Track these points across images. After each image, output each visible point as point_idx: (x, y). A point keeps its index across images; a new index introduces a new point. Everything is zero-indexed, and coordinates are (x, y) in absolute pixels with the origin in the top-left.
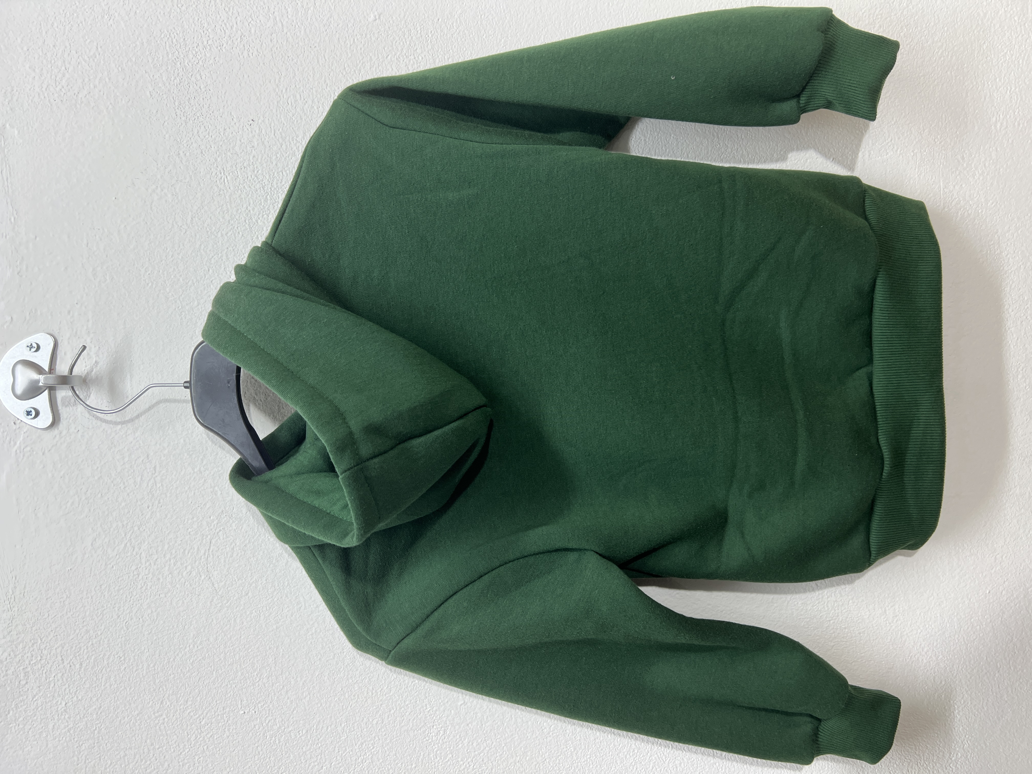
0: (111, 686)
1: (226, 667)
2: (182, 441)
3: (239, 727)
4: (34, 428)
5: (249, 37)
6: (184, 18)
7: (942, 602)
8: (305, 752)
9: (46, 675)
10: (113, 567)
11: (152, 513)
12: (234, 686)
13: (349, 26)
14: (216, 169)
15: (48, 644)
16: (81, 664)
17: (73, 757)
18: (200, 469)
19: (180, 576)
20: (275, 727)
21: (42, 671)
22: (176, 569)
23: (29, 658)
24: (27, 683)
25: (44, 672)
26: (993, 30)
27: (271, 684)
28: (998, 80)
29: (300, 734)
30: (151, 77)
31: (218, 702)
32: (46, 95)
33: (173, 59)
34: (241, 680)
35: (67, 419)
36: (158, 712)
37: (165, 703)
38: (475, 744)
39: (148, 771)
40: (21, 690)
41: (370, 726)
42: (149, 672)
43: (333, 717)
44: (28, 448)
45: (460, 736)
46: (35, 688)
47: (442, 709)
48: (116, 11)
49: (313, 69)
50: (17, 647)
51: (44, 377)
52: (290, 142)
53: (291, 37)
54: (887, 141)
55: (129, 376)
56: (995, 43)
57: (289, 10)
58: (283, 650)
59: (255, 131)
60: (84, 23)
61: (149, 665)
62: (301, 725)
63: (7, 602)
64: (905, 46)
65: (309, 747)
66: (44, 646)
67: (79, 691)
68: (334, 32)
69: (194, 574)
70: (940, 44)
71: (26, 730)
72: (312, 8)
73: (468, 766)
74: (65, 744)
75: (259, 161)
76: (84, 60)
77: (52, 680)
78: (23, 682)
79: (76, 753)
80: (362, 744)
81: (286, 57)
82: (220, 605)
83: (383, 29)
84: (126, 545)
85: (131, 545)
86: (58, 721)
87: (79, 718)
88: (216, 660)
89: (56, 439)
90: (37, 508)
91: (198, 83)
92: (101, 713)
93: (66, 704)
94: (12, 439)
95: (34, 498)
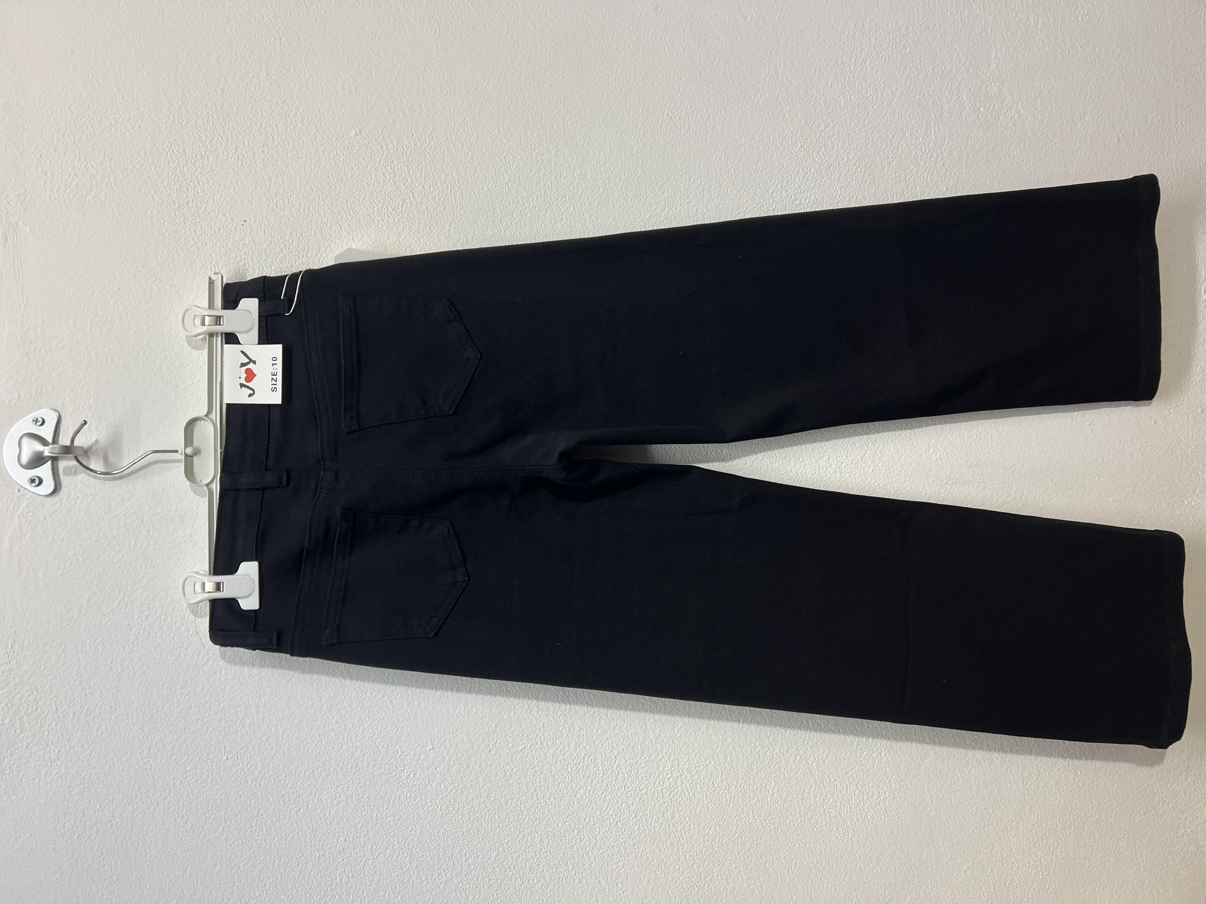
0: (102, 734)
1: (211, 715)
2: (174, 506)
3: (222, 772)
4: (37, 496)
5: (243, 149)
6: (184, 132)
8: (284, 795)
9: (41, 725)
10: (107, 623)
11: (145, 572)
12: (218, 733)
13: (333, 140)
15: (44, 695)
16: (74, 714)
17: (64, 802)
18: (190, 532)
20: (256, 772)
21: (37, 720)
23: (25, 708)
24: (22, 732)
25: (39, 721)
26: (900, 150)
27: (253, 732)
28: (905, 192)
29: (279, 778)
30: (154, 182)
31: (203, 749)
32: (56, 197)
33: (174, 167)
34: (224, 728)
35: (67, 487)
36: (146, 758)
37: (152, 750)
38: (442, 787)
39: (135, 814)
41: (345, 770)
42: (139, 720)
43: (310, 763)
44: (31, 514)
45: (429, 779)
46: (30, 736)
47: (412, 754)
48: (122, 125)
49: (300, 177)
50: (14, 698)
51: (49, 448)
52: (278, 241)
53: (280, 149)
55: (126, 448)
56: (902, 161)
57: (279, 126)
58: (265, 700)
59: (247, 231)
60: (92, 134)
61: (138, 714)
62: (280, 770)
63: (6, 656)
64: (824, 163)
65: (287, 791)
66: (40, 696)
67: (71, 739)
68: (320, 145)
69: (183, 629)
70: (854, 161)
71: (20, 777)
72: (300, 125)
73: (436, 807)
74: (57, 789)
75: (250, 256)
76: (92, 166)
77: (46, 729)
78: (19, 731)
79: (67, 798)
80: (337, 787)
81: (276, 166)
82: (207, 657)
83: (363, 143)
84: (119, 602)
85: (124, 602)
86: (51, 767)
87: (70, 764)
88: (202, 710)
89: (57, 506)
90: (37, 568)
91: (196, 188)
92: (92, 759)
93: (58, 752)
94: (16, 505)
95: (34, 559)
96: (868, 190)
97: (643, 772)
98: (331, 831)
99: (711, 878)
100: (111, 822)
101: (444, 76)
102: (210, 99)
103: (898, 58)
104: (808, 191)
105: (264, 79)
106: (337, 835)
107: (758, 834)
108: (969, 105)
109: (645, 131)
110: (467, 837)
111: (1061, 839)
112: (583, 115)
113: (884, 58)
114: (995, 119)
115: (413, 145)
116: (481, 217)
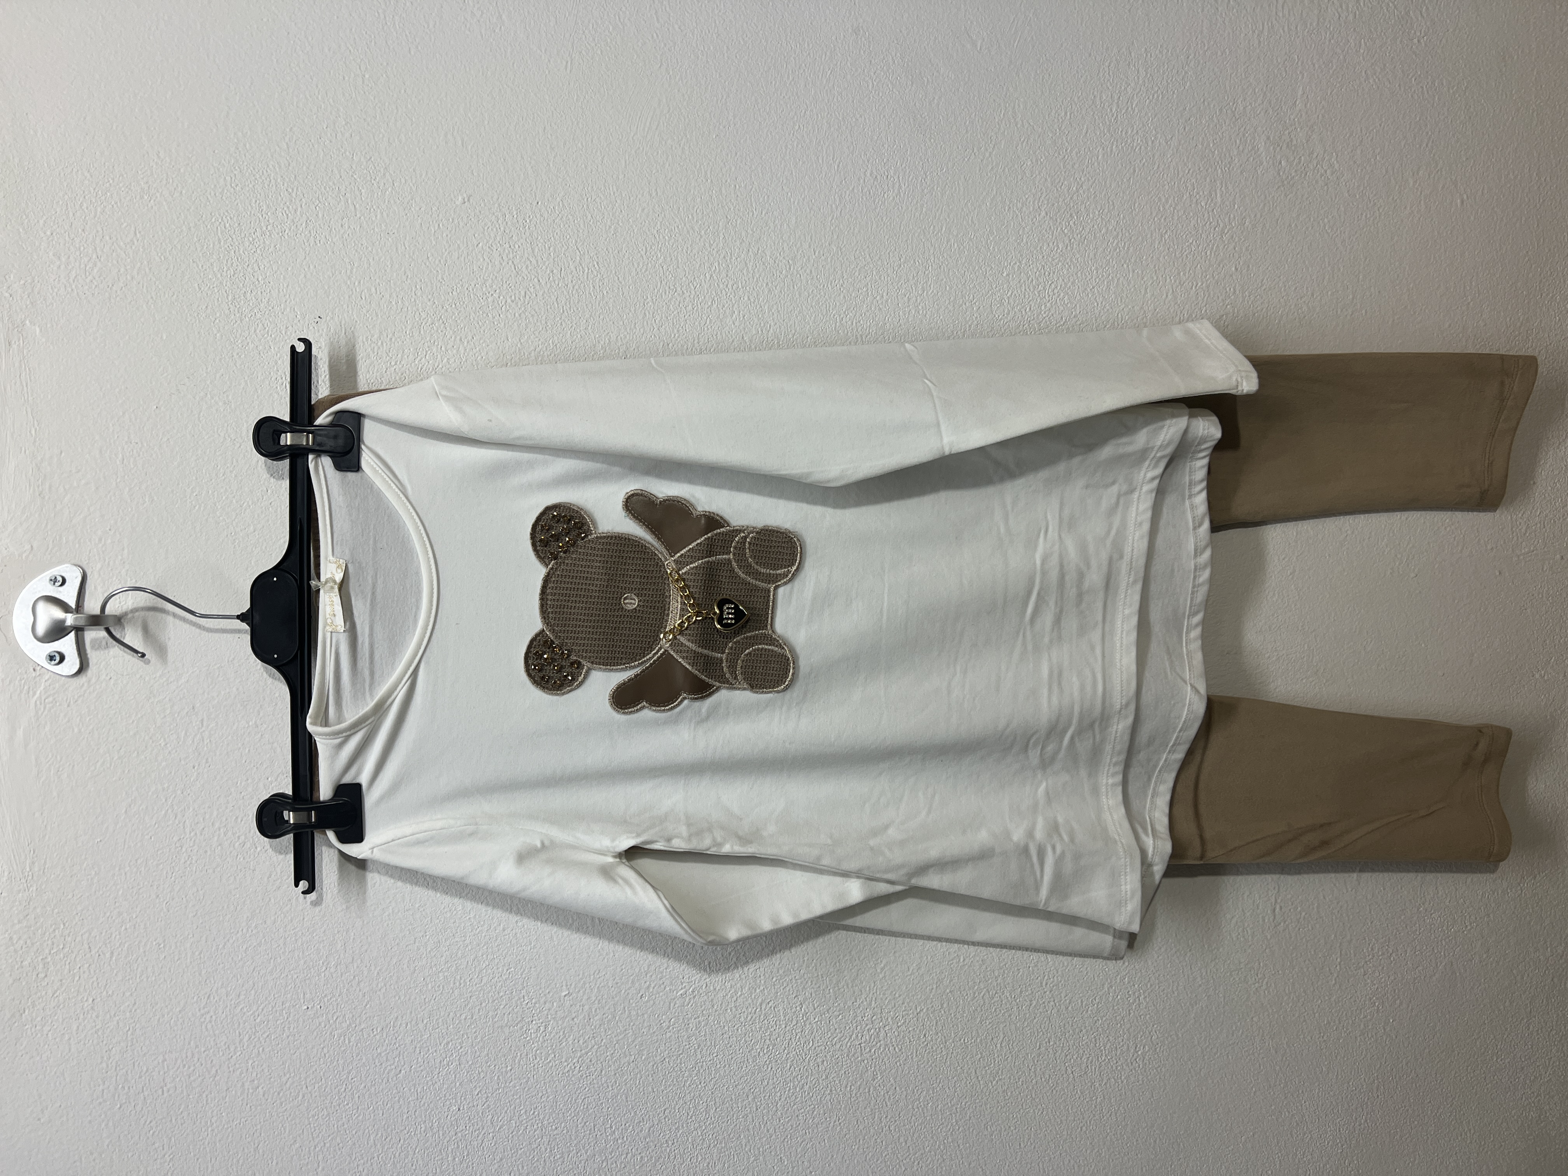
0: (148, 978)
1: (287, 954)
2: (234, 689)
3: (301, 1025)
4: (58, 677)
5: (316, 222)
6: (238, 200)
8: (380, 1054)
9: (70, 966)
10: (151, 838)
11: (199, 774)
12: (296, 976)
13: (434, 209)
15: (72, 930)
16: (112, 953)
17: (101, 1063)
18: (255, 722)
19: (232, 849)
20: (344, 1025)
21: (65, 961)
23: (49, 947)
24: (46, 976)
25: (67, 963)
27: (339, 974)
28: (1182, 273)
29: (373, 1032)
30: (200, 267)
31: (276, 996)
32: (73, 287)
33: (226, 246)
34: (303, 970)
35: (97, 664)
36: (204, 1008)
37: (212, 998)
38: (581, 1042)
39: (192, 1078)
40: (39, 984)
41: (457, 1022)
42: (194, 960)
43: (413, 1012)
44: (51, 699)
45: (564, 1032)
46: (56, 982)
47: (542, 1001)
48: (158, 192)
49: (392, 259)
50: (34, 934)
51: (71, 616)
52: (364, 343)
53: (365, 222)
57: (363, 191)
59: (323, 330)
60: (119, 204)
61: (193, 953)
62: (375, 1022)
63: (23, 881)
64: (1075, 236)
65: (384, 1048)
66: (68, 932)
67: (109, 985)
68: (416, 217)
69: (249, 846)
72: (390, 189)
73: (573, 1067)
74: (92, 1048)
76: (119, 246)
77: (77, 972)
78: (42, 975)
79: (105, 1058)
80: (448, 1043)
81: (360, 245)
82: (280, 881)
83: (472, 214)
84: (166, 812)
85: (173, 811)
86: (84, 1021)
87: (108, 1016)
88: (274, 947)
89: (84, 688)
90: (61, 769)
91: (255, 275)
92: (135, 1010)
93: (93, 1000)
94: (31, 689)
95: (56, 757)
96: (1133, 271)
97: (836, 1023)
98: (441, 1098)
99: (922, 1154)
100: (162, 1088)
101: (578, 124)
102: (272, 156)
103: (1175, 96)
104: (1054, 273)
105: (342, 129)
106: (448, 1103)
107: (982, 1099)
108: (1266, 158)
109: (841, 196)
110: (613, 1105)
111: (1367, 1103)
112: (761, 175)
113: (1155, 96)
114: (1301, 176)
115: (538, 216)
116: (628, 310)
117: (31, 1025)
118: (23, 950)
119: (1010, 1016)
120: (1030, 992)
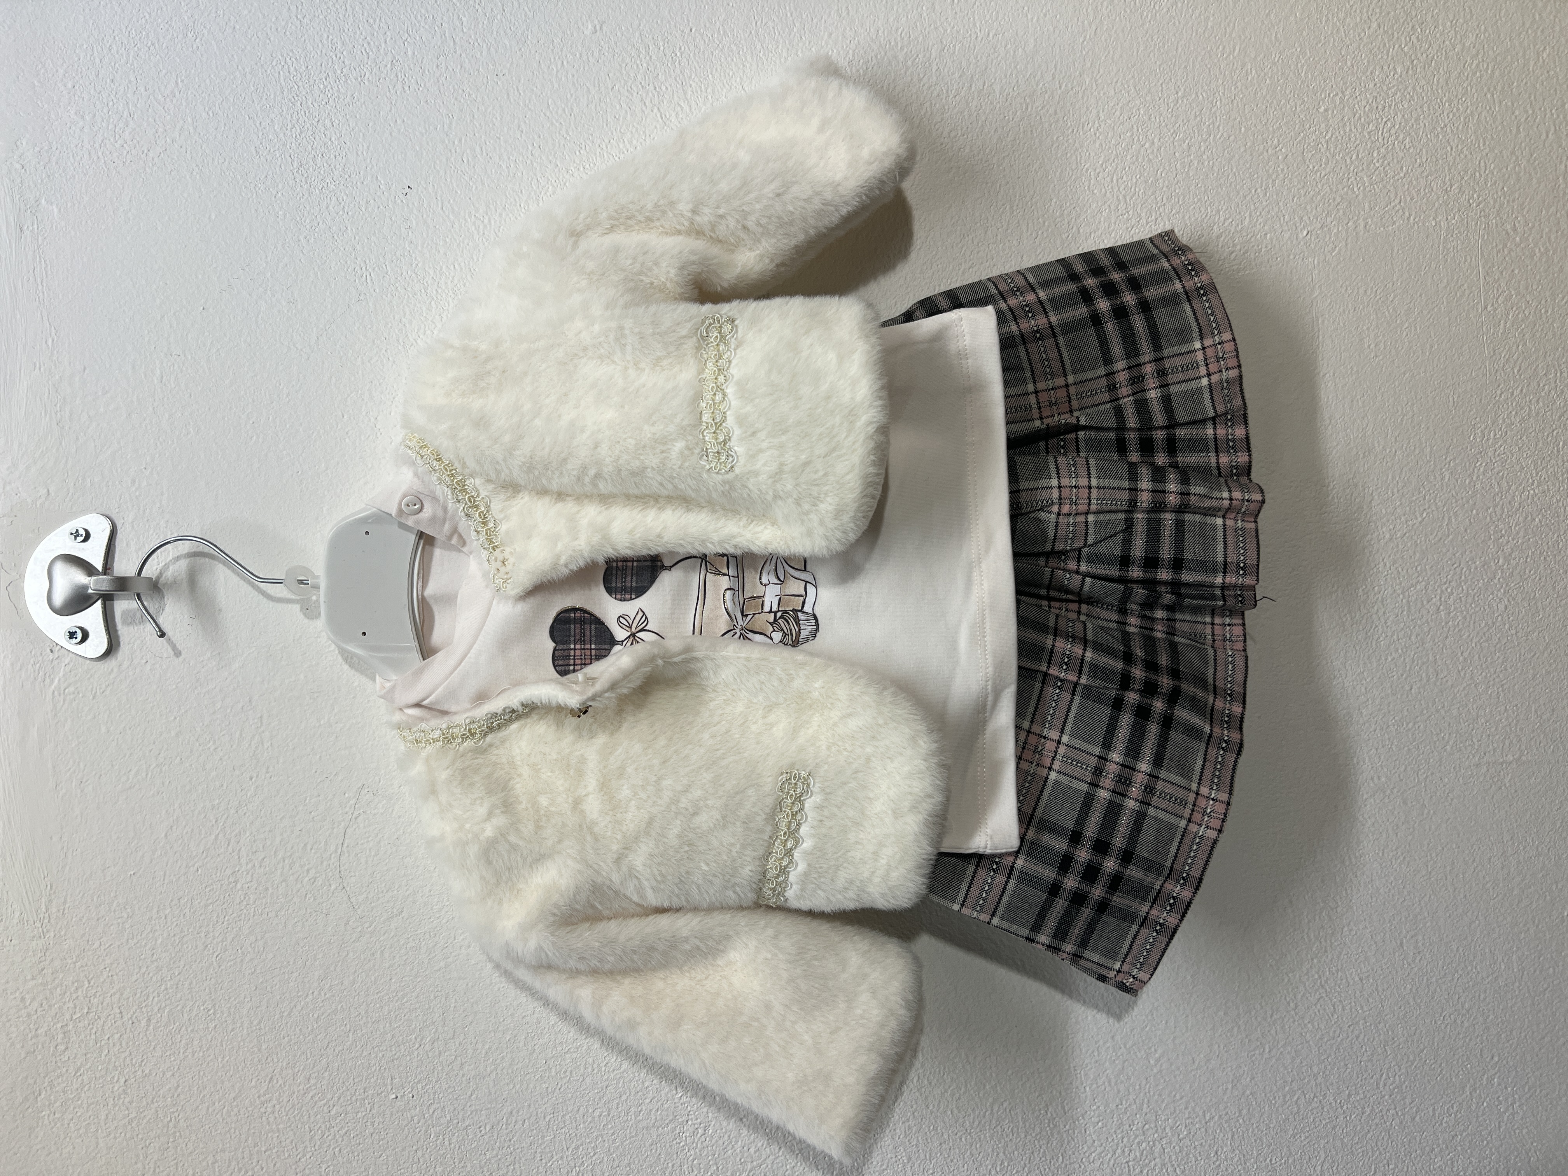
0: (194, 1054)
1: (369, 1025)
2: (302, 676)
3: (388, 1119)
4: (80, 659)
5: (404, 62)
6: (306, 36)
7: (1493, 929)
8: (490, 1159)
9: (96, 1036)
10: (197, 870)
11: (257, 787)
12: (380, 1055)
13: (556, 42)
14: (355, 263)
15: (99, 989)
16: (149, 1020)
17: (136, 1163)
19: (299, 885)
20: (444, 1121)
22: (293, 874)
23: (70, 1010)
24: (67, 1048)
25: (93, 1031)
27: (437, 1053)
29: (481, 1131)
30: (258, 125)
31: (356, 1080)
32: (100, 154)
33: (290, 97)
34: (391, 1047)
35: (129, 644)
36: (265, 1095)
37: (275, 1081)
38: (752, 1150)
40: (58, 1059)
41: (589, 1120)
42: (252, 1032)
43: (532, 1106)
44: (72, 689)
45: (729, 1136)
46: (79, 1056)
48: (205, 27)
49: (501, 107)
50: (52, 993)
51: (96, 581)
52: (465, 220)
53: (467, 61)
54: (1393, 204)
57: (464, 19)
58: (456, 1000)
59: (413, 204)
60: (156, 45)
61: (251, 1022)
62: (483, 1118)
63: (38, 924)
64: (1419, 55)
65: (495, 1152)
66: (94, 991)
67: (145, 1062)
68: (533, 52)
69: (320, 883)
71: (66, 1121)
72: (499, 17)
74: (125, 1143)
75: (420, 248)
76: (156, 100)
77: (106, 1044)
78: (61, 1048)
79: (141, 1158)
80: (577, 1148)
81: (460, 91)
82: (359, 929)
83: (606, 46)
84: (217, 837)
85: (224, 836)
86: (114, 1107)
87: (145, 1103)
88: (354, 1015)
89: (113, 676)
90: (84, 780)
91: (327, 133)
93: (126, 1081)
94: (48, 675)
95: (79, 764)
96: (1500, 102)
104: (1390, 106)
109: (1096, 7)
115: (692, 47)
117: (48, 1112)
118: (39, 1013)
119: (1334, 1128)
120: (1362, 1096)
